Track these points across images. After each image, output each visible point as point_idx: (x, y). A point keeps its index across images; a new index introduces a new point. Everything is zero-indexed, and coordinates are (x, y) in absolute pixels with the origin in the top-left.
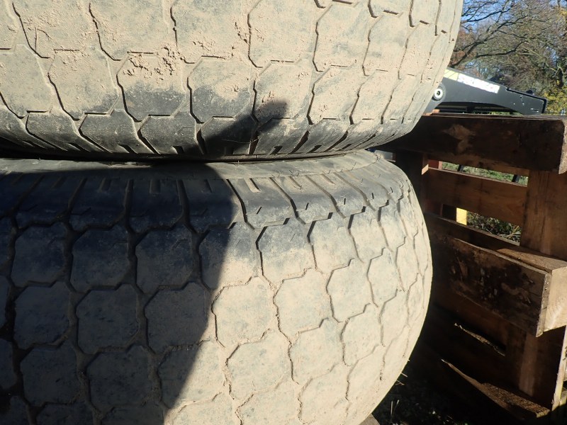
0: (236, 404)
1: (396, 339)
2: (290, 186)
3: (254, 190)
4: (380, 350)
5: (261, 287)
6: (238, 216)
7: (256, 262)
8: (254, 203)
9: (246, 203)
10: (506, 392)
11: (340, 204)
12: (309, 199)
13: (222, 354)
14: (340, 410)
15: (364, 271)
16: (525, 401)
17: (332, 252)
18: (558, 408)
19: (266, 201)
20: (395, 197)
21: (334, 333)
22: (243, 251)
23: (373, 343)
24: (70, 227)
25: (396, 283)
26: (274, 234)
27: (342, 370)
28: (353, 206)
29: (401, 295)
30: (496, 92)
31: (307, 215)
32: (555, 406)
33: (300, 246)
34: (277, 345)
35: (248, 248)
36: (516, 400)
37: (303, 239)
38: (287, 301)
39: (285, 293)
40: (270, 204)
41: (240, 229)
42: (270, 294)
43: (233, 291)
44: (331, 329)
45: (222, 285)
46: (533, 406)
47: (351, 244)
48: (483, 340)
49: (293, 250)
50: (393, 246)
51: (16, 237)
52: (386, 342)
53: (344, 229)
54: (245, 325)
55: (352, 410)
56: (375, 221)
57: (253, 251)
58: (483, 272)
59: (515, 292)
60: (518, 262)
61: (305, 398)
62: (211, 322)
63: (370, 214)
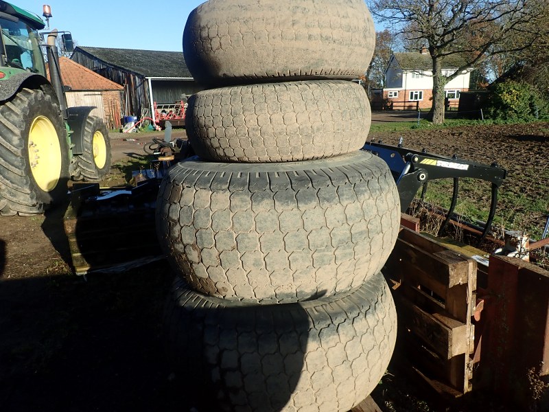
0: (314, 392)
1: (375, 365)
2: (329, 309)
3: (316, 313)
4: (368, 370)
5: (321, 351)
6: (312, 326)
7: (319, 342)
8: (317, 320)
9: (314, 320)
10: (443, 385)
11: (349, 314)
12: (337, 314)
13: (310, 375)
14: (353, 394)
15: (359, 340)
16: (452, 390)
17: (346, 335)
18: (468, 393)
19: (321, 318)
20: (373, 304)
21: (348, 366)
22: (314, 339)
23: (364, 368)
24: (256, 333)
25: (373, 343)
26: (324, 331)
27: (352, 379)
28: (354, 314)
29: (376, 347)
30: (466, 169)
31: (336, 322)
32: (465, 392)
33: (334, 335)
34: (328, 371)
35: (316, 338)
36: (447, 389)
37: (335, 332)
38: (331, 356)
39: (330, 352)
40: (323, 320)
41: (313, 332)
42: (324, 353)
43: (312, 353)
44: (347, 364)
45: (308, 351)
46: (456, 392)
47: (353, 331)
48: (436, 356)
49: (331, 337)
50: (372, 327)
51: (238, 337)
52: (370, 367)
53: (351, 325)
54: (316, 365)
55: (358, 394)
56: (364, 319)
57: (318, 338)
58: (426, 325)
59: (439, 337)
60: (439, 323)
61: (338, 390)
62: (305, 364)
63: (361, 316)
